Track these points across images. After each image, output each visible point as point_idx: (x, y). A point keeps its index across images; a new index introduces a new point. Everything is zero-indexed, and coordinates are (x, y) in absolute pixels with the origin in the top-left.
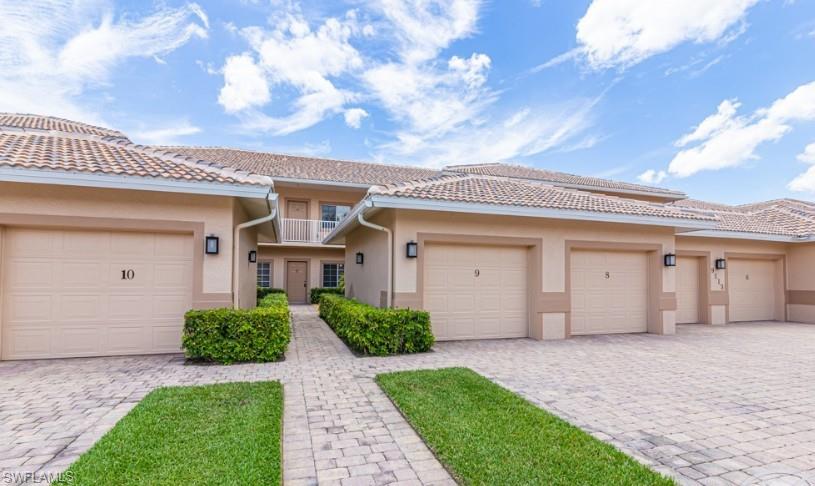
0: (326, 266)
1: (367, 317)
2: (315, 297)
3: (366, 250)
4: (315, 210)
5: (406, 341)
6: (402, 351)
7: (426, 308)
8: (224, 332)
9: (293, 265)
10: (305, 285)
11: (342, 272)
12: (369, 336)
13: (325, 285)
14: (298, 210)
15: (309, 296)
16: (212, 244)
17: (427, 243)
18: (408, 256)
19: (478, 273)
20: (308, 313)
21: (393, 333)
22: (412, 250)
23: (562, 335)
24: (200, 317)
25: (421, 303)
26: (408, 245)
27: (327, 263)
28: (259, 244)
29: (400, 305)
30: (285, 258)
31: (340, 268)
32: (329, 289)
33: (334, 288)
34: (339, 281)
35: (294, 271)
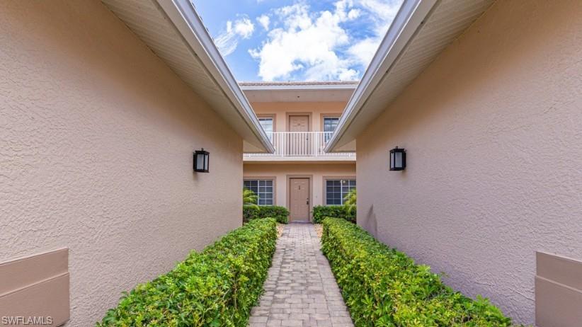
0: (329, 182)
2: (318, 216)
4: (316, 122)
10: (308, 203)
14: (299, 125)
15: (311, 215)
27: (330, 179)
30: (287, 176)
31: (343, 185)
32: (332, 207)
33: (338, 206)
34: (345, 198)
35: (297, 188)
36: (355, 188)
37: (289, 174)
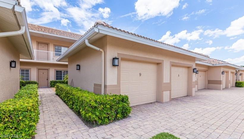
0: (57, 72)
1: (96, 101)
2: (52, 85)
3: (81, 63)
4: (51, 48)
5: (117, 113)
6: (115, 119)
9: (41, 71)
10: (47, 80)
12: (98, 114)
13: (57, 79)
14: (43, 47)
15: (49, 84)
18: (114, 65)
19: (140, 75)
20: (50, 92)
21: (111, 110)
22: (116, 62)
23: (169, 99)
26: (114, 59)
27: (58, 70)
28: (21, 60)
30: (37, 68)
31: (63, 72)
32: (59, 81)
33: (61, 80)
34: (64, 78)
35: (42, 73)
36: (67, 74)
37: (37, 67)
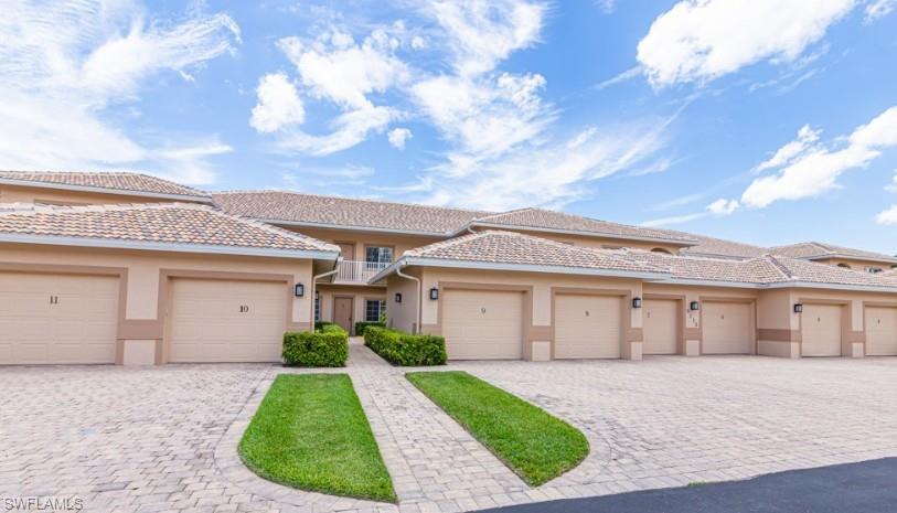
0: (369, 303)
1: (401, 339)
2: (359, 330)
3: (402, 291)
5: (427, 357)
6: (425, 363)
7: (444, 336)
8: (309, 346)
9: (339, 300)
10: (350, 320)
11: (383, 308)
12: (403, 353)
13: (368, 319)
15: (354, 329)
16: (299, 289)
17: (445, 289)
18: (431, 298)
21: (419, 351)
22: (434, 294)
23: (548, 358)
24: (294, 337)
25: (440, 332)
26: (432, 290)
27: (370, 299)
29: (425, 333)
30: (333, 295)
31: (381, 304)
32: (372, 323)
33: (376, 322)
34: (381, 316)
35: (340, 306)
